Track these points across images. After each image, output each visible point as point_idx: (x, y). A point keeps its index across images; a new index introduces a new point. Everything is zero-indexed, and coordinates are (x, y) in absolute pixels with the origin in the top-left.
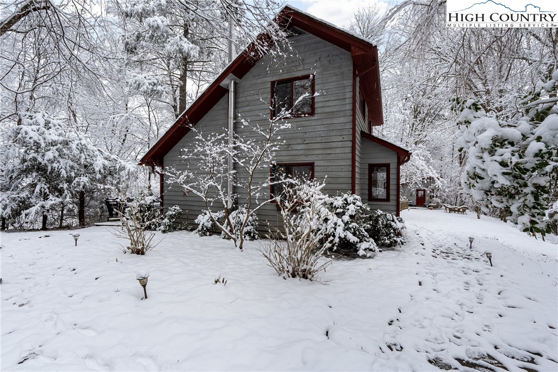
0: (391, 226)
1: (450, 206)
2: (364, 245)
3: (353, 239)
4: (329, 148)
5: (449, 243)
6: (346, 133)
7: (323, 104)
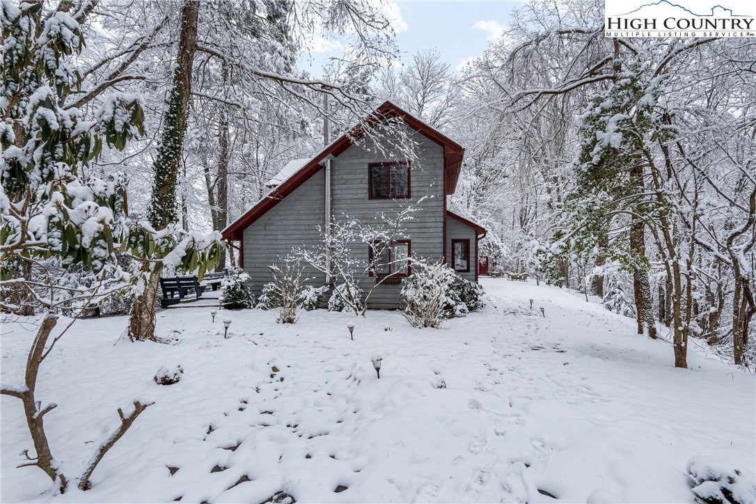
0: (474, 292)
1: (512, 274)
2: (459, 307)
3: (453, 302)
4: (423, 228)
5: (515, 306)
6: (439, 215)
7: (418, 189)
